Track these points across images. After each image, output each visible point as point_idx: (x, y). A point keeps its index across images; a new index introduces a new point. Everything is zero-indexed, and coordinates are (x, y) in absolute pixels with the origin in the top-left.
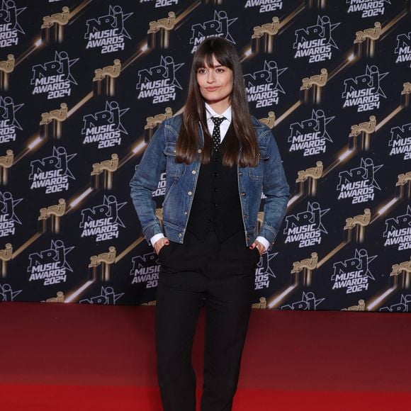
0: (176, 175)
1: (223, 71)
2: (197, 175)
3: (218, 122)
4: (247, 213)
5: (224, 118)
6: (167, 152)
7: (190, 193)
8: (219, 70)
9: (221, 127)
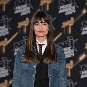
0: (26, 69)
1: (46, 24)
2: (36, 68)
3: (41, 46)
4: (52, 84)
5: (44, 45)
6: (21, 59)
7: (33, 76)
8: (44, 24)
9: (42, 48)
